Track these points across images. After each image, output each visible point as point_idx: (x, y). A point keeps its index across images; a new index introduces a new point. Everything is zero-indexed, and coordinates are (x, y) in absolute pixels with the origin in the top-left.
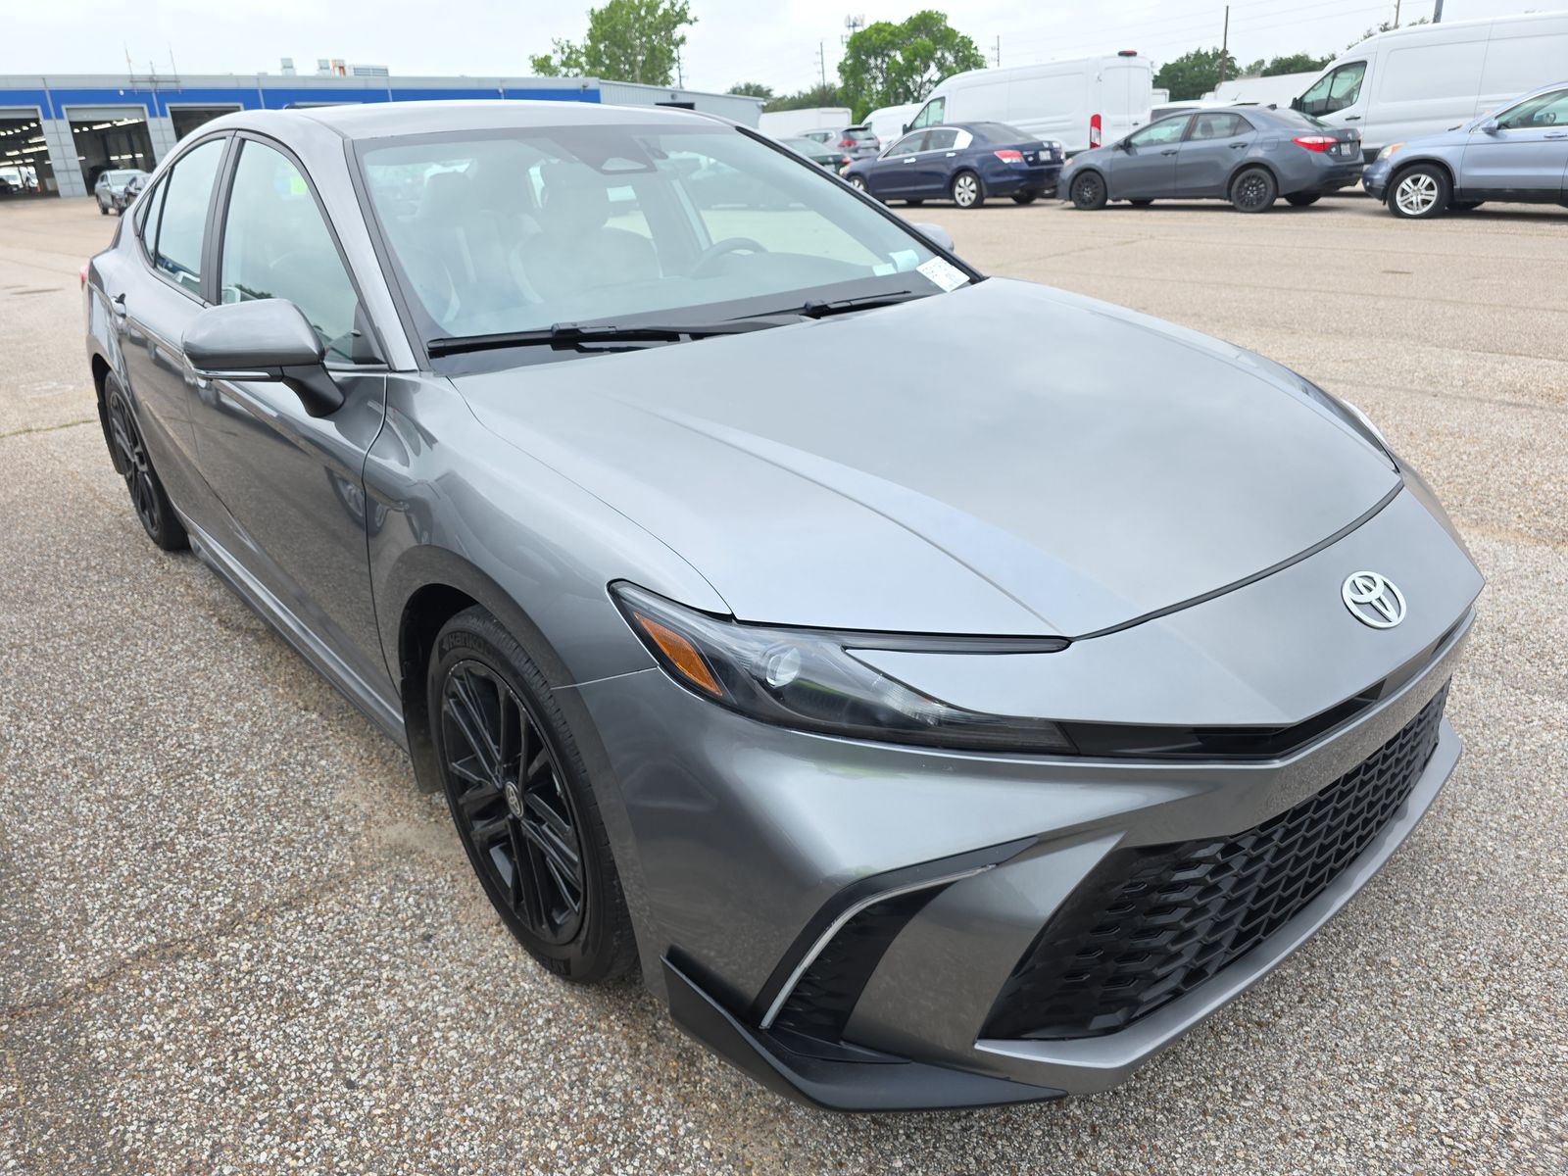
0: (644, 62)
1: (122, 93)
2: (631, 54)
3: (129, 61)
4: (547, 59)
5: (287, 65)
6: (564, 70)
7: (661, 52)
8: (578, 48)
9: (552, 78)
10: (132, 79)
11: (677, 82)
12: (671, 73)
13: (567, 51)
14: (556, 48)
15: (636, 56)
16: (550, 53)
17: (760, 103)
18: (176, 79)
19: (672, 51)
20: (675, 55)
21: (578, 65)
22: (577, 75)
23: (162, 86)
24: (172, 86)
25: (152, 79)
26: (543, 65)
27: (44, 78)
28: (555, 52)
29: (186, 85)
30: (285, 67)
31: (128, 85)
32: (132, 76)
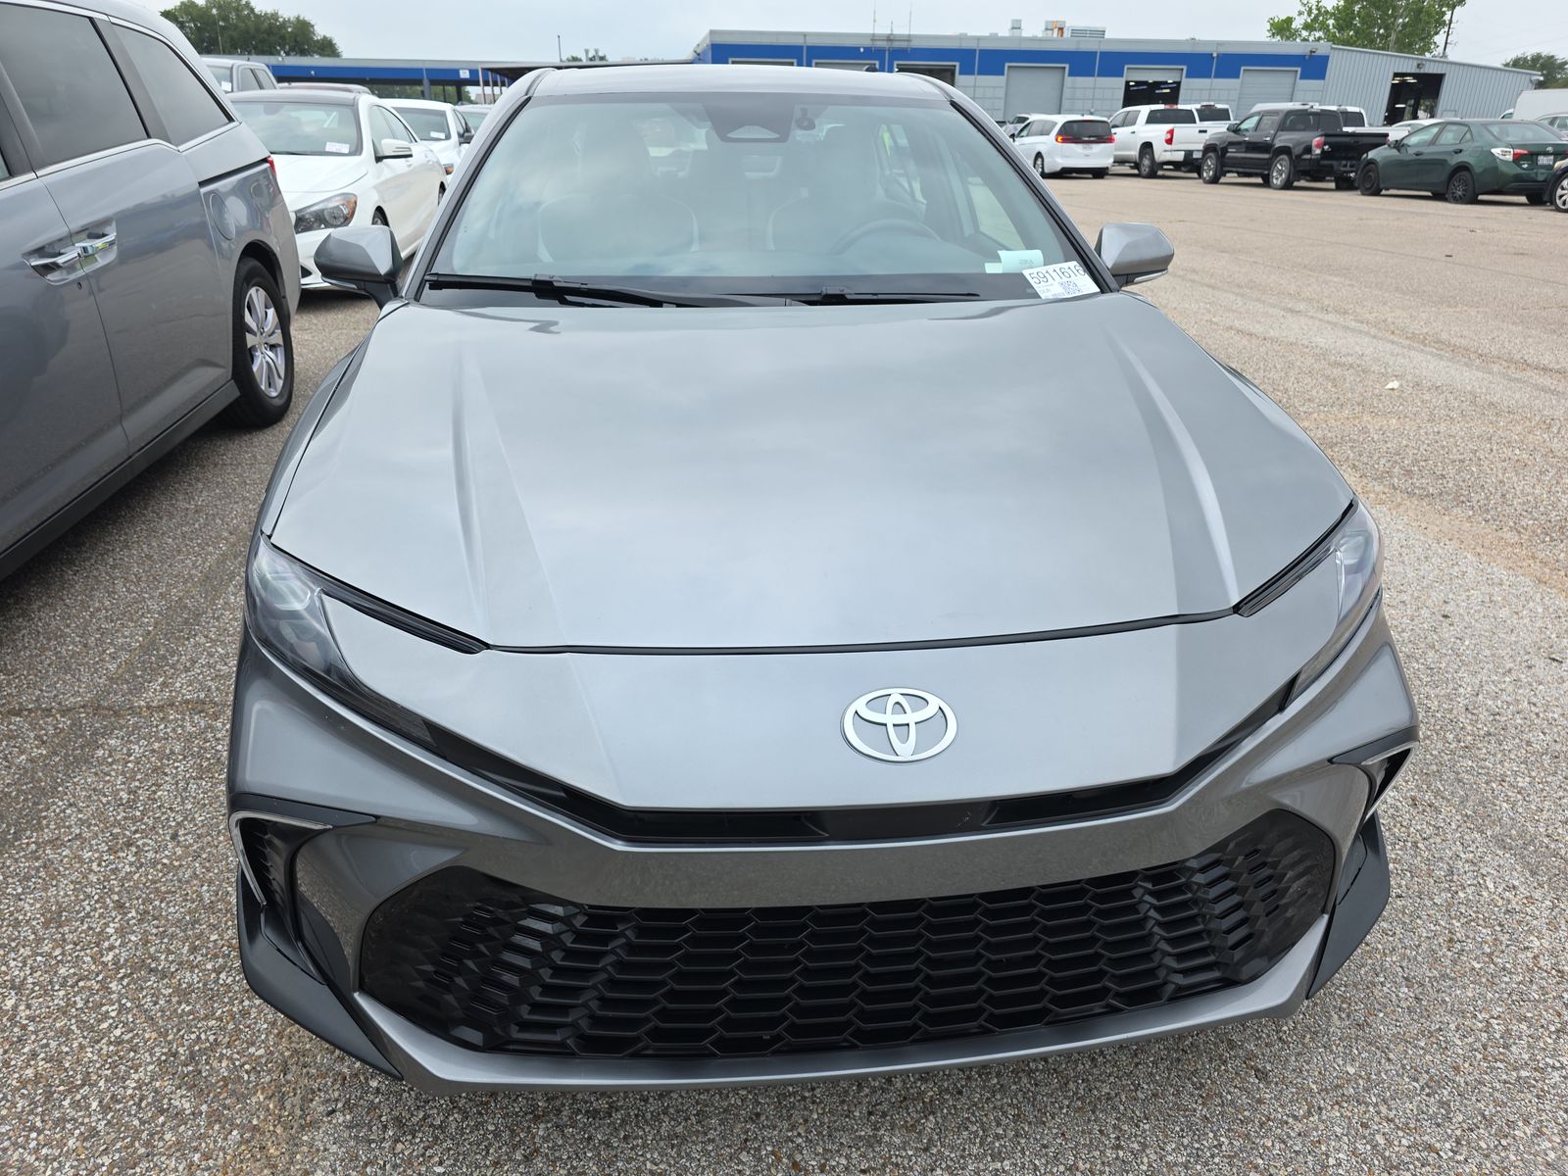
0: (1404, 25)
1: (862, 50)
2: (1390, 16)
3: (875, 21)
4: (1289, 20)
5: (1016, 26)
6: (1305, 34)
7: (1429, 14)
8: (1329, 8)
9: (1288, 42)
10: (874, 37)
11: (1440, 49)
12: (1436, 38)
13: (1315, 12)
14: (1303, 9)
15: (1396, 18)
16: (1294, 14)
17: (1534, 78)
18: (909, 38)
19: (1444, 13)
20: (1447, 18)
21: (1324, 27)
22: (1320, 38)
23: (896, 45)
24: (904, 45)
25: (889, 38)
26: (1282, 28)
27: (805, 35)
28: (1300, 13)
29: (915, 44)
30: (1013, 28)
31: (868, 43)
32: (874, 35)
